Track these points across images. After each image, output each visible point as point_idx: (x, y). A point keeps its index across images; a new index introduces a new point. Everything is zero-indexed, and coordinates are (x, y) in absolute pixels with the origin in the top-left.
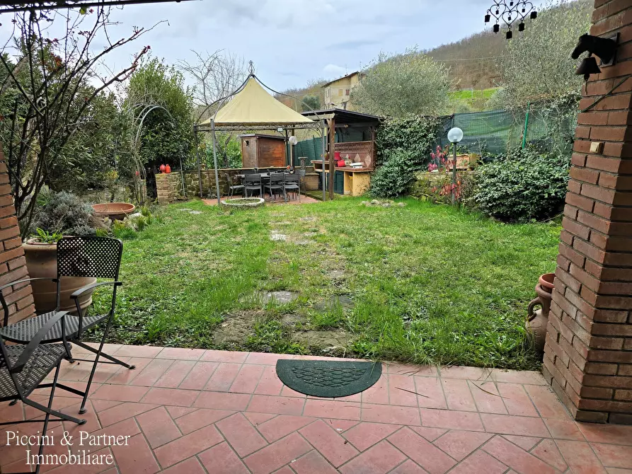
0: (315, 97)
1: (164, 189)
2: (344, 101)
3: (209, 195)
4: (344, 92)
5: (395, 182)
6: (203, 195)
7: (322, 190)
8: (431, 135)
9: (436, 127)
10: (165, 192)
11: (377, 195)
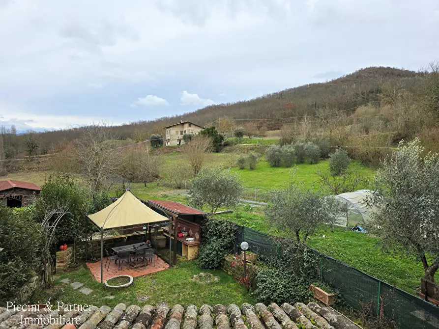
0: (160, 136)
1: (62, 262)
2: (179, 138)
3: (91, 259)
4: (180, 133)
5: (213, 260)
6: (87, 259)
7: (169, 248)
8: (232, 235)
9: (235, 231)
10: (62, 264)
11: (203, 268)
